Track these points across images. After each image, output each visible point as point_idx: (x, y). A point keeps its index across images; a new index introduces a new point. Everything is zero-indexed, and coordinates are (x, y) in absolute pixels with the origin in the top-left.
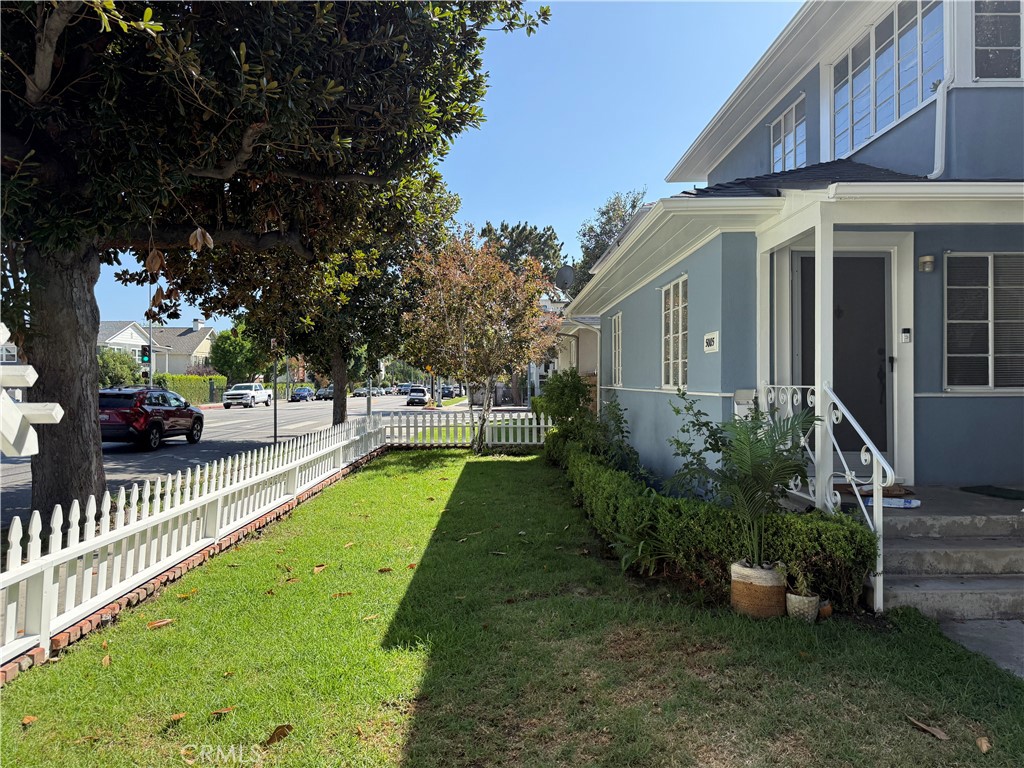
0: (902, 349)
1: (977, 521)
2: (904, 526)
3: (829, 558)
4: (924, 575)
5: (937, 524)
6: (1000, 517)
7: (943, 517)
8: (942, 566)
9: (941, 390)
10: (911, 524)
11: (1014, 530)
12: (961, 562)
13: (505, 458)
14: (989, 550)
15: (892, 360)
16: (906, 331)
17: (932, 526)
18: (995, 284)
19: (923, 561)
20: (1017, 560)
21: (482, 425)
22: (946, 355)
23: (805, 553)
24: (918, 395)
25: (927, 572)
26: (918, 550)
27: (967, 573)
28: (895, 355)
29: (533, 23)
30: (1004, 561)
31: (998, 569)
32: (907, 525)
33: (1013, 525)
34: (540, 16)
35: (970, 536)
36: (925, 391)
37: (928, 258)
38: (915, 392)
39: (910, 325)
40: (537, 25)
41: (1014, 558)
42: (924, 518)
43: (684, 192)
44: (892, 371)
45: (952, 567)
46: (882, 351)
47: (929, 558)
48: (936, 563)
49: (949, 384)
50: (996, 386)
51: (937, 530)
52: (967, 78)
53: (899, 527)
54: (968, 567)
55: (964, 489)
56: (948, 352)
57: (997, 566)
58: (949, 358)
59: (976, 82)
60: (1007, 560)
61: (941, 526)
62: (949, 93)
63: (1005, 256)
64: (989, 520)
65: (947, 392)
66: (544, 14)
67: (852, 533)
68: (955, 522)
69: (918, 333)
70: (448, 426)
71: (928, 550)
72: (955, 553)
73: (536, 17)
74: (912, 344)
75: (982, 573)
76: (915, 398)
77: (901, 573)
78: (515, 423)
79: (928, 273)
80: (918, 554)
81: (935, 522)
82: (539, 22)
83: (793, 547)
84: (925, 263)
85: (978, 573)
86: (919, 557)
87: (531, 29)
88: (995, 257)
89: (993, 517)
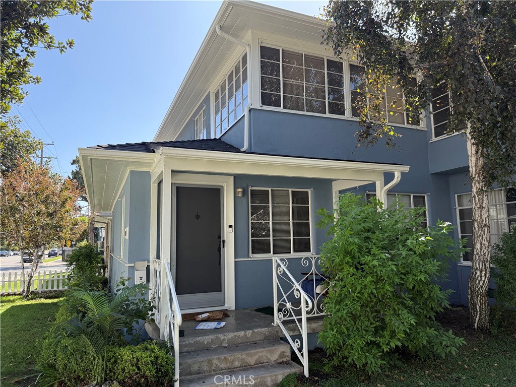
0: (229, 235)
1: (247, 333)
2: (208, 342)
3: (144, 376)
4: (213, 373)
5: (226, 338)
6: (259, 330)
7: (229, 334)
8: (223, 366)
9: (249, 257)
10: (212, 340)
11: (266, 337)
12: (233, 362)
13: (44, 301)
14: (248, 352)
15: (224, 241)
16: (230, 226)
17: (224, 340)
18: (272, 204)
19: (212, 364)
20: (262, 356)
21: (30, 280)
22: (250, 239)
23: (130, 374)
24: (236, 260)
25: (214, 371)
26: (209, 358)
27: (236, 368)
28: (225, 239)
29: (64, 47)
30: (256, 357)
31: (253, 363)
32: (210, 341)
33: (265, 334)
34: (67, 44)
35: (244, 343)
36: (240, 258)
37: (240, 190)
38: (235, 258)
39: (233, 224)
40: (66, 48)
41: (261, 355)
42: (219, 336)
43: (98, 146)
44: (224, 247)
45: (228, 365)
46: (219, 237)
47: (215, 362)
48: (219, 364)
49: (253, 253)
50: (274, 253)
51: (226, 342)
52: (258, 105)
53: (205, 343)
54: (237, 364)
55: (258, 310)
56: (252, 237)
57: (252, 361)
58: (252, 240)
59: (261, 107)
60: (257, 356)
61: (228, 339)
62: (250, 111)
63: (277, 190)
64: (253, 332)
65: (251, 258)
66: (71, 44)
67: (157, 358)
68: (235, 336)
69: (236, 227)
70: (10, 281)
71: (215, 357)
72: (230, 356)
73: (66, 45)
74: (233, 233)
75: (245, 366)
76: (235, 261)
77: (199, 373)
78: (58, 277)
79: (240, 197)
80: (210, 360)
81: (225, 337)
82: (68, 47)
83: (123, 370)
84: (239, 192)
85: (242, 367)
86: (210, 362)
87: (63, 50)
88: (272, 190)
89: (256, 330)
